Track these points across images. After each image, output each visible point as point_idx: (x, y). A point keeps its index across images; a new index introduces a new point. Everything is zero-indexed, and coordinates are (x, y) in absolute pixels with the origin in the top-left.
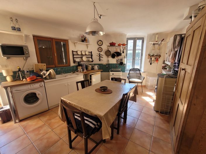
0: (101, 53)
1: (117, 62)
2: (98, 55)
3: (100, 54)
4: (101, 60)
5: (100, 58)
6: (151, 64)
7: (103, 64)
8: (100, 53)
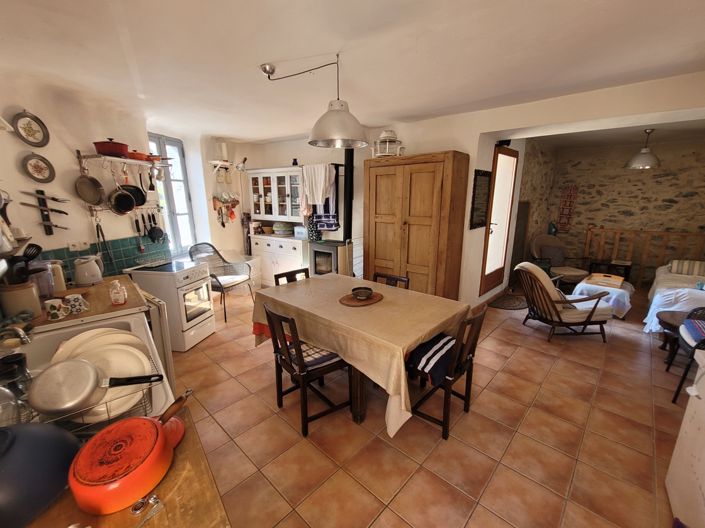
0: (50, 189)
1: (139, 230)
2: (33, 201)
3: (42, 193)
4: (54, 229)
5: (46, 218)
6: (223, 225)
7: (72, 249)
8: (42, 187)
